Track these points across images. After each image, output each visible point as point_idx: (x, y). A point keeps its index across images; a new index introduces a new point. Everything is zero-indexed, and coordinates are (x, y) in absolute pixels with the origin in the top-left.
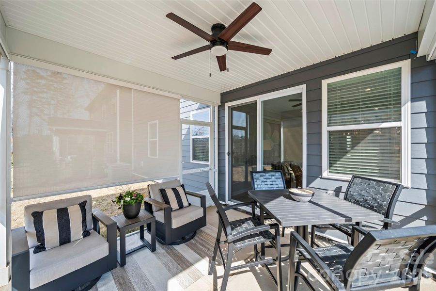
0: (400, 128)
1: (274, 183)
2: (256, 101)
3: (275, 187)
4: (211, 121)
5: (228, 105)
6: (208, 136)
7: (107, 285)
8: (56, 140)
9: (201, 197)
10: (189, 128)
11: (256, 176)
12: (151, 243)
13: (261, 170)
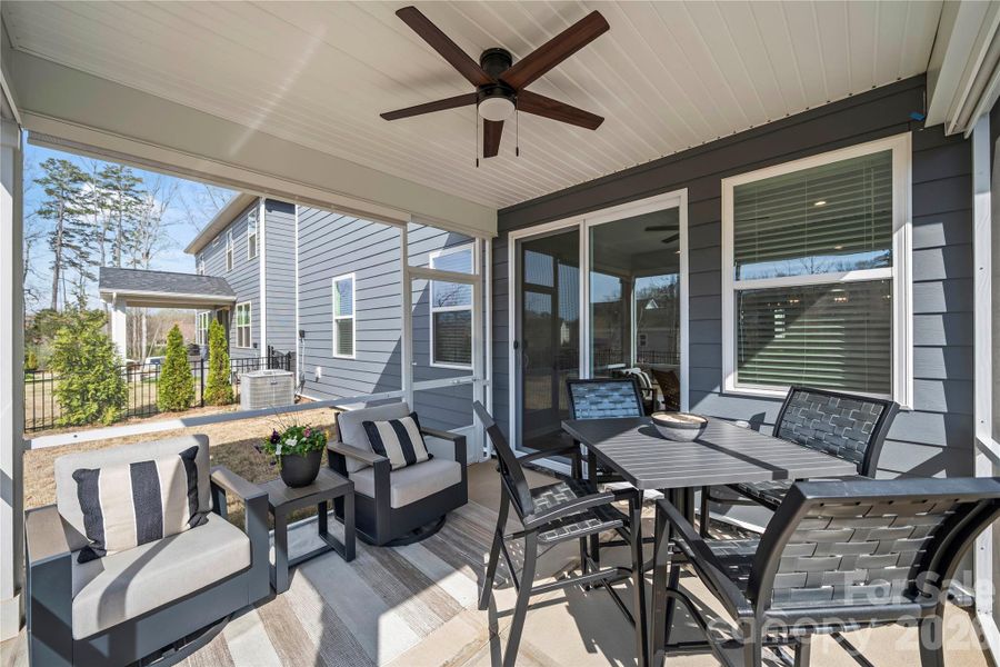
0: (889, 281)
1: (619, 406)
2: (578, 226)
3: (620, 414)
4: (477, 273)
5: (513, 236)
6: (470, 307)
7: (246, 634)
8: (119, 319)
9: (454, 440)
10: (427, 290)
11: (578, 390)
12: (343, 542)
13: (587, 377)
